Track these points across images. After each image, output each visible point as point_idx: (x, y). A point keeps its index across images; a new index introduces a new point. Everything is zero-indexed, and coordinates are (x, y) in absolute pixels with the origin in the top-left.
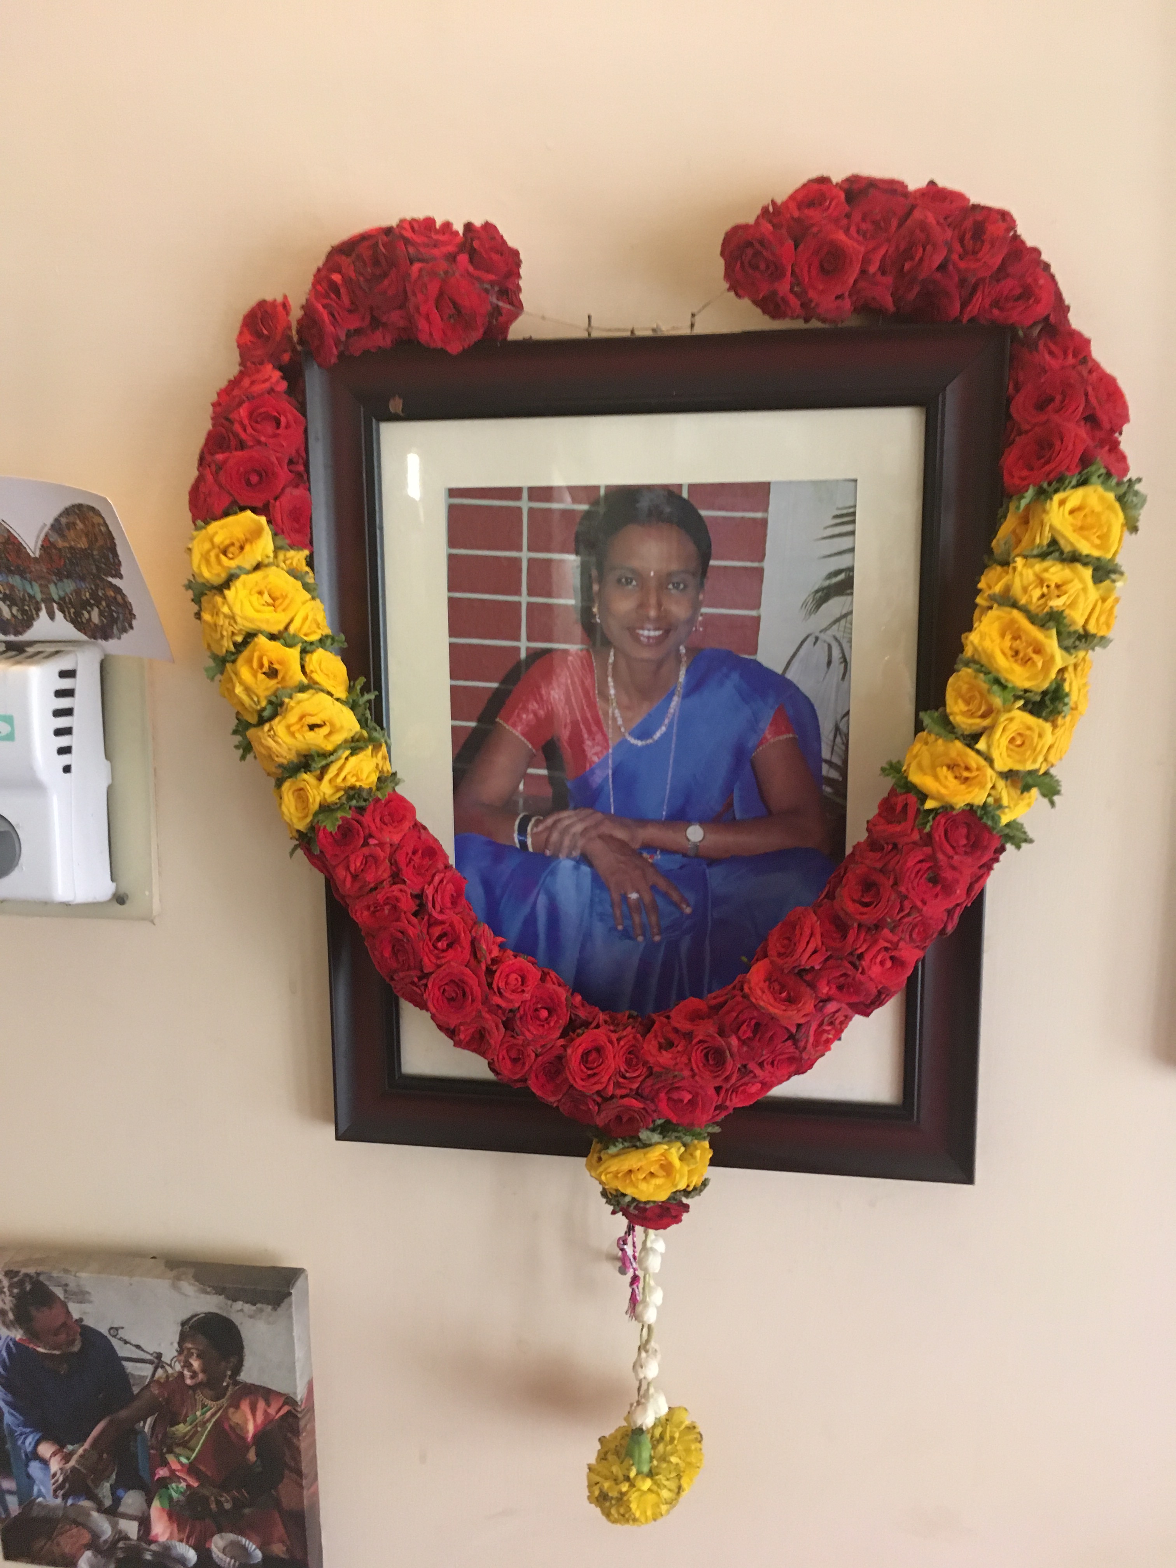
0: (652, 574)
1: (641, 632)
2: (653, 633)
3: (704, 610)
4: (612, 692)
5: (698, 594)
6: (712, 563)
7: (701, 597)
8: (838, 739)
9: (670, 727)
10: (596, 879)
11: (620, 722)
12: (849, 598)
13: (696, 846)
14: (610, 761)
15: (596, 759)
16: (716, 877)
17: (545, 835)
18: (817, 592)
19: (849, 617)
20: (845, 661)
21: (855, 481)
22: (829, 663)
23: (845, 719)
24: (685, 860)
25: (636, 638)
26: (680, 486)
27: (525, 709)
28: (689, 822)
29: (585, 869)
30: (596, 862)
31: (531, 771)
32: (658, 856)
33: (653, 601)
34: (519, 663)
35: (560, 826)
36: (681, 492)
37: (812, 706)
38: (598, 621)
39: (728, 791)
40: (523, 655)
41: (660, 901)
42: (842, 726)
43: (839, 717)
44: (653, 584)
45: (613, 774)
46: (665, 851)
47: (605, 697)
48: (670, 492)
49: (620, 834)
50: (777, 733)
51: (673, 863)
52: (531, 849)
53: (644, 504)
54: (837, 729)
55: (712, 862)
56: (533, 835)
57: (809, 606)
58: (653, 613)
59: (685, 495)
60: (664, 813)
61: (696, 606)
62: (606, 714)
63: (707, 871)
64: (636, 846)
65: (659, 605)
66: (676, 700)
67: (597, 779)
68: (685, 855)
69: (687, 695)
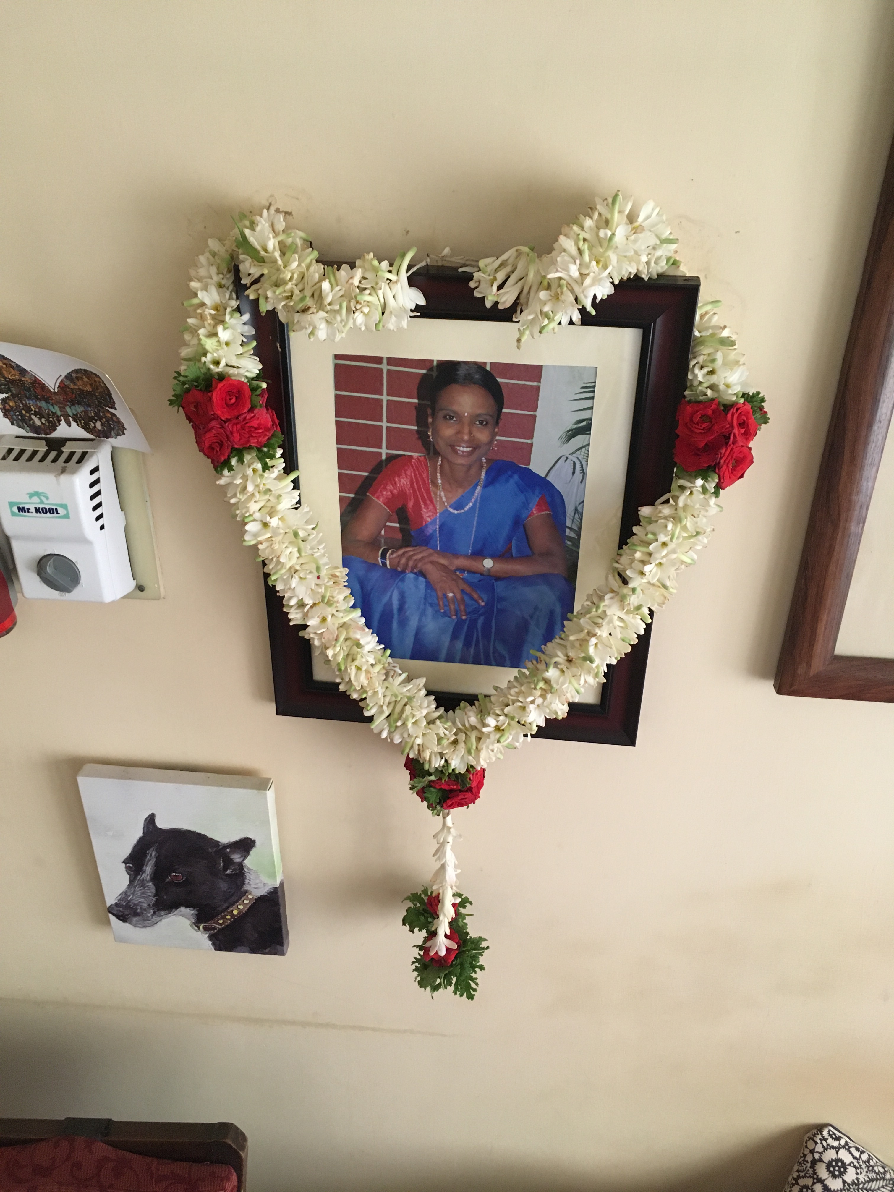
0: (466, 414)
1: (458, 448)
2: (465, 449)
3: (498, 438)
4: (440, 482)
5: (495, 428)
6: (504, 410)
7: (496, 430)
8: (577, 516)
9: (475, 504)
10: (429, 585)
11: (444, 499)
12: (588, 436)
13: (489, 570)
14: (438, 521)
15: (429, 519)
16: (499, 587)
17: (397, 560)
18: (568, 431)
19: (587, 447)
20: (584, 472)
21: (597, 367)
22: (574, 473)
23: (582, 505)
24: (482, 577)
25: (455, 452)
26: (485, 363)
27: (385, 489)
28: (485, 557)
29: (421, 579)
30: (428, 576)
31: (388, 524)
32: (466, 574)
33: (466, 430)
34: (382, 461)
35: (407, 555)
36: (486, 366)
37: (562, 496)
38: (432, 440)
39: (509, 540)
40: (384, 457)
41: (466, 598)
42: (579, 508)
43: (578, 503)
44: (466, 421)
45: (439, 528)
46: (469, 572)
47: (435, 484)
48: (480, 367)
49: (443, 561)
50: (540, 510)
51: (475, 578)
52: (389, 567)
53: (462, 372)
54: (576, 510)
55: (498, 579)
56: (390, 559)
57: (564, 439)
58: (466, 438)
59: (488, 368)
60: (470, 551)
61: (494, 435)
62: (435, 494)
63: (495, 584)
64: (452, 568)
65: (470, 433)
66: (479, 488)
67: (430, 530)
68: (481, 574)
69: (485, 486)
